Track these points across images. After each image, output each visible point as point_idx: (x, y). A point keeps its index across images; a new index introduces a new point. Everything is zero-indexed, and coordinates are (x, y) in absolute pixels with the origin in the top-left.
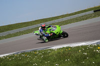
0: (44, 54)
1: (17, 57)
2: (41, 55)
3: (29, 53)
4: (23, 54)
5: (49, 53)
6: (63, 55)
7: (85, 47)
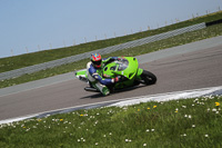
0: (99, 118)
1: (41, 124)
2: (93, 120)
3: (69, 116)
4: (55, 117)
5: (111, 115)
6: (141, 120)
7: (188, 102)
